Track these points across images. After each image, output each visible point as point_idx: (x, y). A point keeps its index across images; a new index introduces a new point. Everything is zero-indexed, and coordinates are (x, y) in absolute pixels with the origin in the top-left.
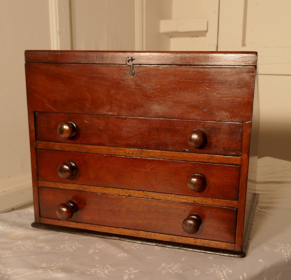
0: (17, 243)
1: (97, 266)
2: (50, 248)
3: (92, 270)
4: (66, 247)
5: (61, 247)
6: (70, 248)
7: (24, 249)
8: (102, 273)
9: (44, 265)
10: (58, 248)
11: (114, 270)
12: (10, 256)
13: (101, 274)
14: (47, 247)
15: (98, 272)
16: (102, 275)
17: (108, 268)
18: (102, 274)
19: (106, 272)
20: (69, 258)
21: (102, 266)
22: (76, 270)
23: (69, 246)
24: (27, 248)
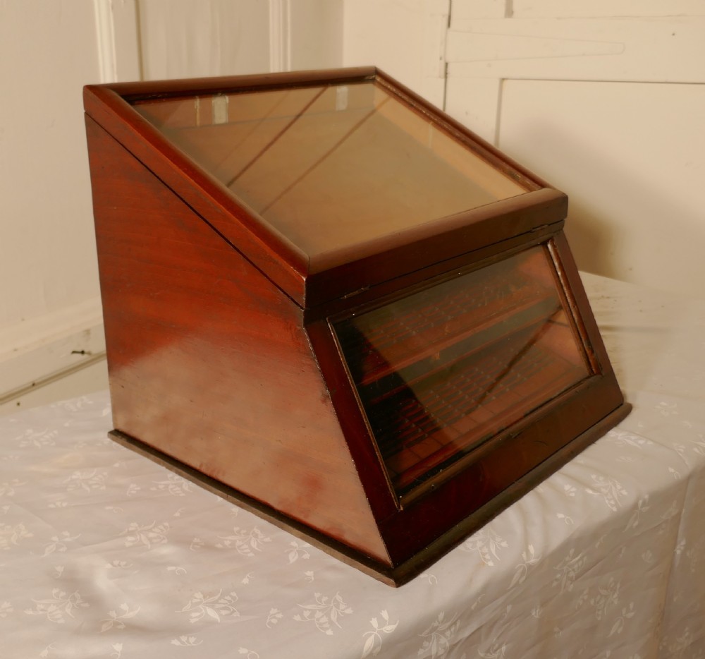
0: (74, 477)
1: (236, 529)
2: (139, 488)
3: (227, 540)
4: (171, 487)
5: (161, 487)
6: (178, 488)
7: (88, 489)
8: (246, 546)
9: (134, 526)
10: (154, 489)
11: (268, 540)
12: (65, 504)
13: (243, 550)
14: (132, 486)
15: (238, 543)
16: (245, 551)
17: (256, 536)
18: (246, 549)
19: (253, 544)
20: (180, 510)
21: (245, 531)
22: (195, 539)
23: (175, 484)
24: (94, 487)
